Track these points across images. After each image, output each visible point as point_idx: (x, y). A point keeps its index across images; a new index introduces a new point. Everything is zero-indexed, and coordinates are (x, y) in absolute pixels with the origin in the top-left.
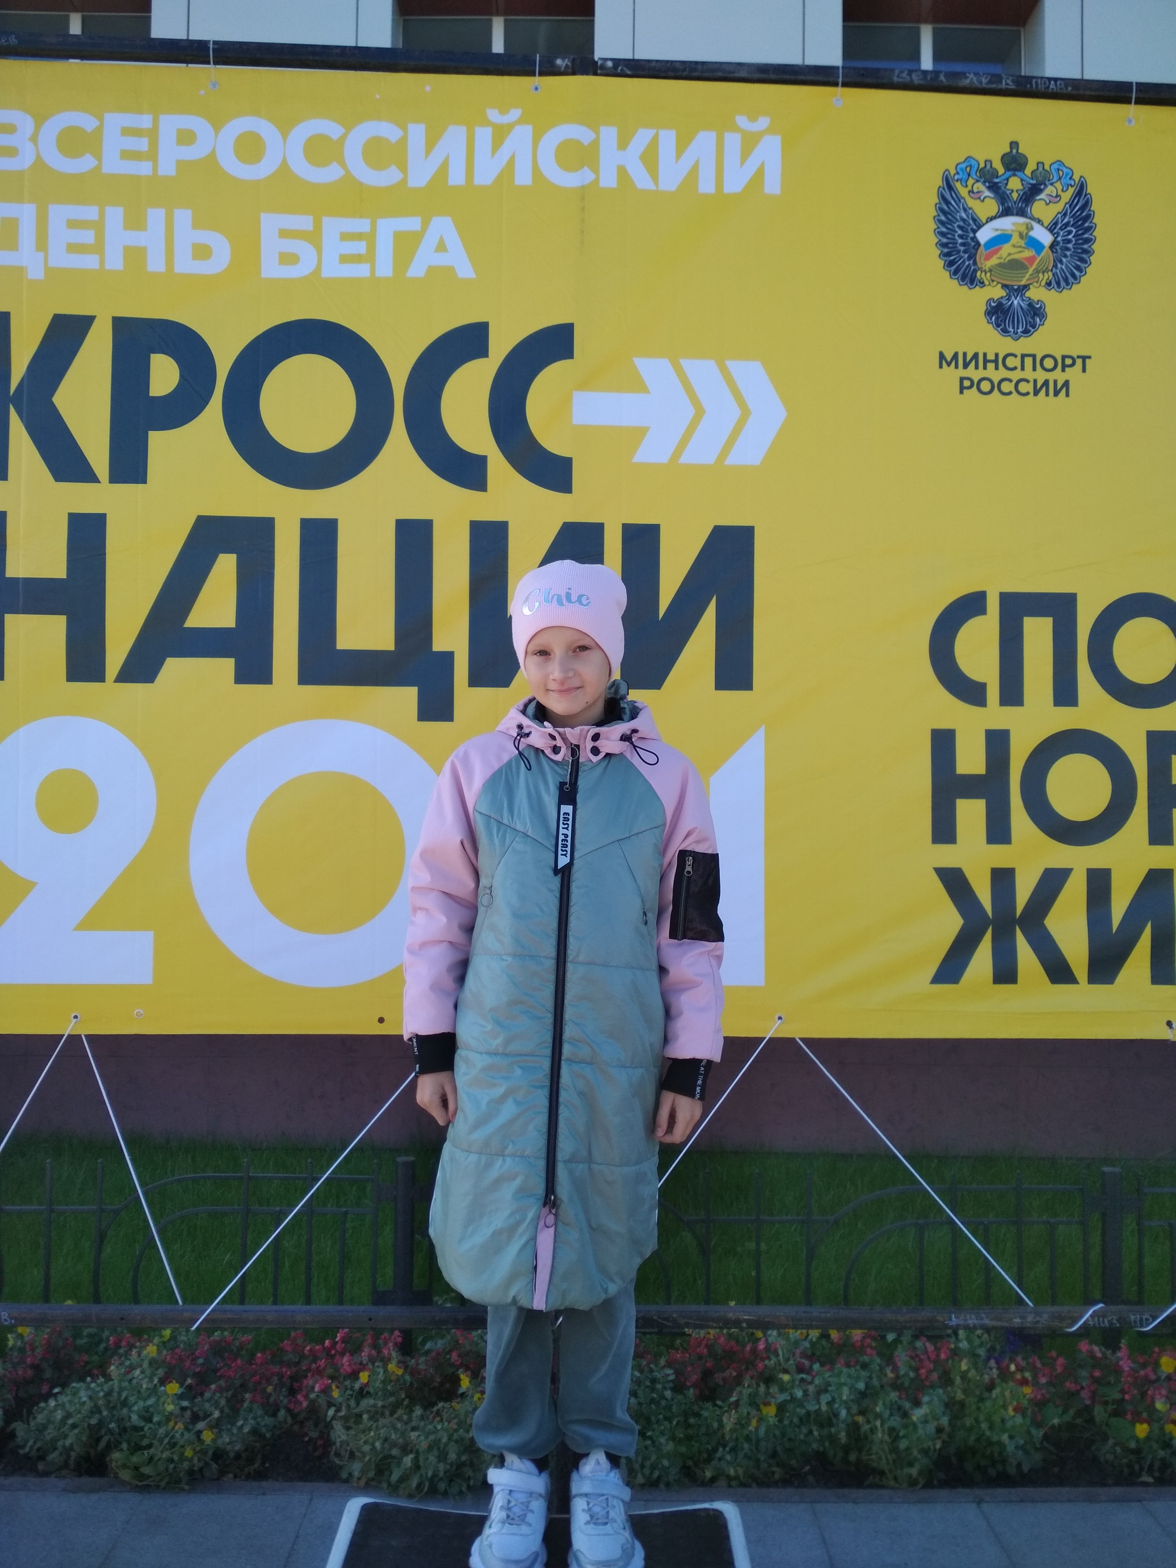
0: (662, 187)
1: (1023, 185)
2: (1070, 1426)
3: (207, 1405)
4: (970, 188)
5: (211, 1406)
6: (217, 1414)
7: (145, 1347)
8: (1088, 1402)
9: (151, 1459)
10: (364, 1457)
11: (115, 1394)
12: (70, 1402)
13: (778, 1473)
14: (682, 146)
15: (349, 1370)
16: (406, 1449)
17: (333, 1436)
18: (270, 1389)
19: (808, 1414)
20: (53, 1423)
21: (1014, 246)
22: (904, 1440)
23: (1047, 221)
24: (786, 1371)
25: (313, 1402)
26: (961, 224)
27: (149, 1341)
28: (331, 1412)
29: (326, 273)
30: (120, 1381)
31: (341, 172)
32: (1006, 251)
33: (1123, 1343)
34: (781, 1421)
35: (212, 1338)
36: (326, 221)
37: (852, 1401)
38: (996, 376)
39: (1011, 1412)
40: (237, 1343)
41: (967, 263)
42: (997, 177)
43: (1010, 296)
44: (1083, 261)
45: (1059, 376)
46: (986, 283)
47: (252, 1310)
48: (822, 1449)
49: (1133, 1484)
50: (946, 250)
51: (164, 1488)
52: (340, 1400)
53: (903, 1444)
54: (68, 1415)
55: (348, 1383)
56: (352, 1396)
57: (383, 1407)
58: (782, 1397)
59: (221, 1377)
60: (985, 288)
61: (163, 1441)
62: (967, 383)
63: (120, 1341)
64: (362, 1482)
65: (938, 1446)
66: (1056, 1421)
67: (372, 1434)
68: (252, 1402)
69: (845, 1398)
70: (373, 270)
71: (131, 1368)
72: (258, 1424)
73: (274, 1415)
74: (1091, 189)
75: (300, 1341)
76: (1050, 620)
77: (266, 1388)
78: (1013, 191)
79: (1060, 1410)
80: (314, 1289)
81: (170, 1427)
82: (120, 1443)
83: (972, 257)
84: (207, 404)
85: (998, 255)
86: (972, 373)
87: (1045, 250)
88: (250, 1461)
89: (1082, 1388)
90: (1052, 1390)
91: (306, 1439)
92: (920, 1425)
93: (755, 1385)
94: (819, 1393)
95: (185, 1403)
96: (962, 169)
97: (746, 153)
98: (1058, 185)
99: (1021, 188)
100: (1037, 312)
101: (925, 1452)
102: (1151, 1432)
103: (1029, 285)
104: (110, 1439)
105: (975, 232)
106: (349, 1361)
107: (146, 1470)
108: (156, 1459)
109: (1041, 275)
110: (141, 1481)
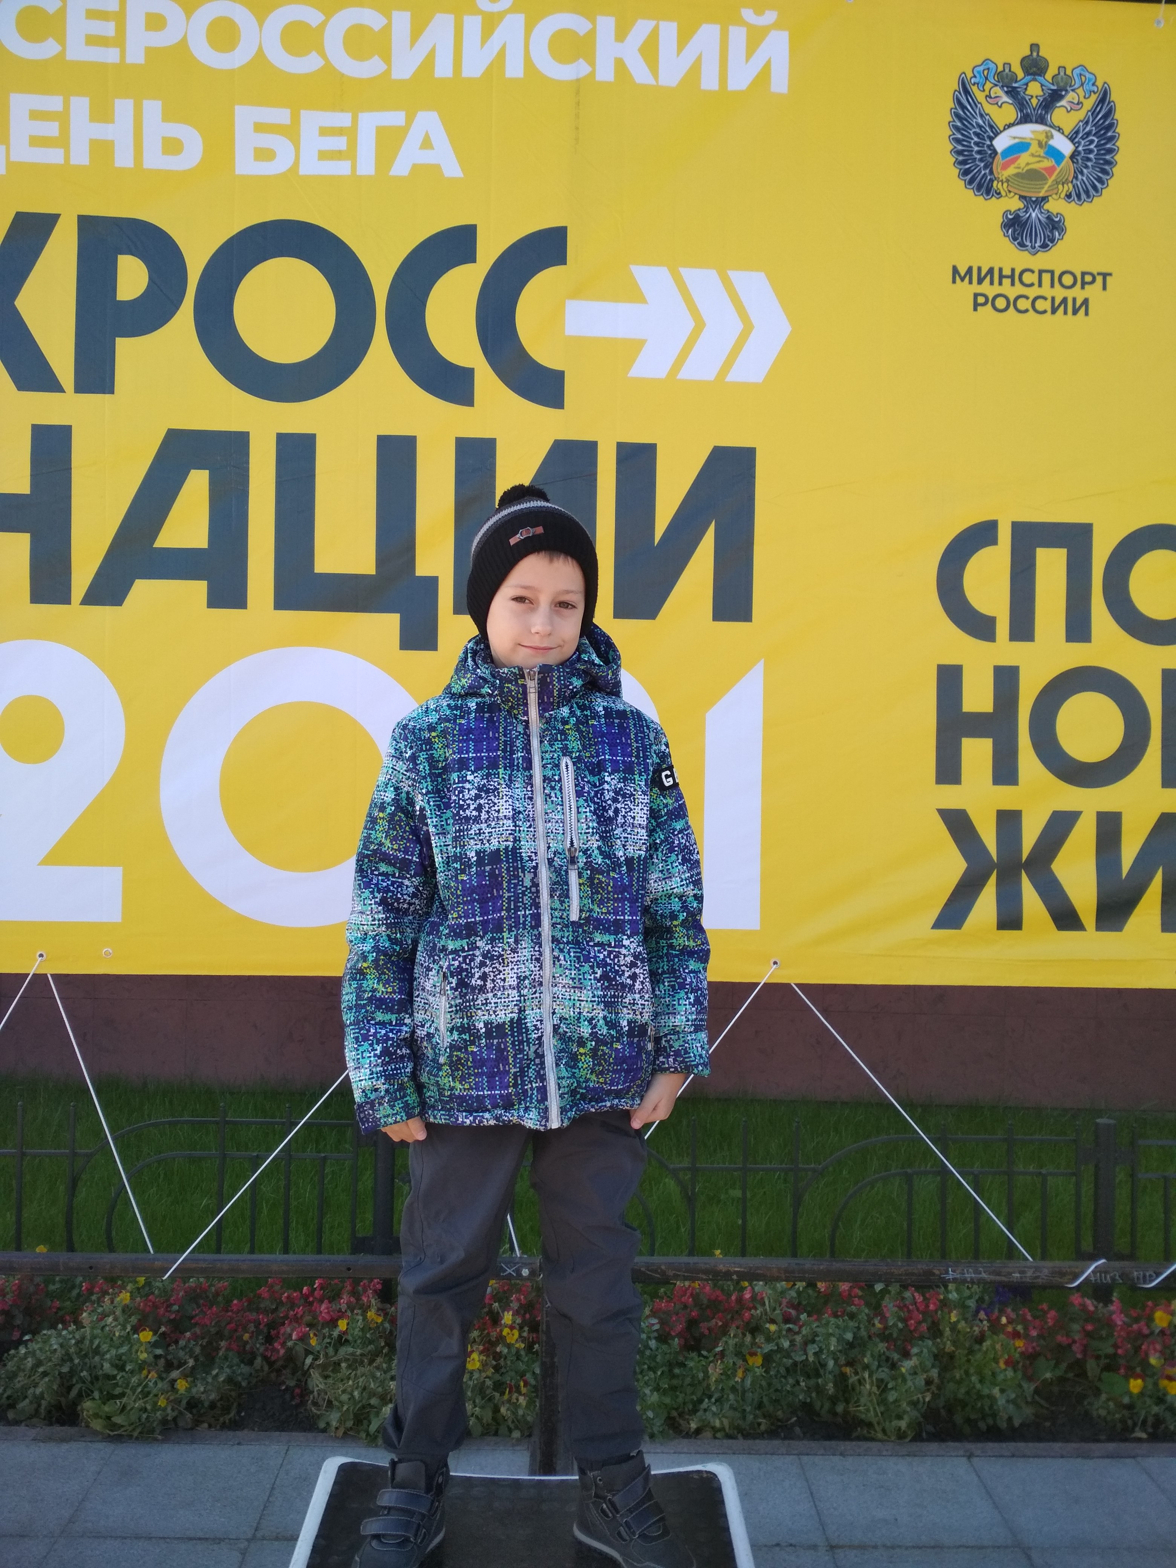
0: (663, 81)
1: (1043, 90)
2: (1062, 1380)
3: (181, 1353)
4: (987, 93)
5: (186, 1354)
6: (191, 1363)
7: (117, 1294)
8: (1079, 1356)
9: (124, 1408)
10: (343, 1406)
11: (87, 1342)
12: (41, 1349)
13: (764, 1424)
14: (683, 40)
15: (327, 1317)
16: (385, 1399)
17: (311, 1385)
18: (246, 1336)
19: (795, 1364)
20: (24, 1370)
21: (1033, 155)
22: (893, 1392)
23: (1068, 129)
24: (772, 1321)
25: (290, 1350)
26: (978, 130)
27: (123, 1287)
28: (309, 1360)
29: (303, 171)
30: (93, 1328)
31: (321, 62)
32: (1025, 160)
33: (1115, 1296)
34: (767, 1372)
35: (187, 1285)
36: (305, 115)
37: (840, 1351)
38: (1012, 292)
39: (1002, 1365)
40: (213, 1289)
41: (983, 172)
42: (1016, 82)
43: (1028, 208)
44: (1105, 172)
45: (1077, 293)
46: (1003, 193)
47: (227, 1258)
48: (808, 1400)
49: (1126, 1440)
50: (961, 158)
51: (137, 1438)
52: (318, 1348)
53: (892, 1396)
54: (39, 1363)
55: (326, 1331)
56: (330, 1343)
57: (362, 1355)
58: (768, 1348)
59: (196, 1324)
60: (1002, 199)
61: (135, 1390)
62: (981, 300)
63: (93, 1287)
64: (340, 1433)
65: (927, 1399)
66: (1048, 1375)
67: (351, 1383)
68: (228, 1349)
69: (832, 1348)
70: (354, 167)
71: (104, 1315)
72: (234, 1372)
73: (251, 1363)
74: (1115, 96)
75: (277, 1288)
76: (1064, 551)
77: (242, 1336)
78: (1032, 97)
79: (1053, 1363)
80: (292, 1235)
81: (143, 1376)
82: (92, 1392)
83: (989, 165)
84: (178, 309)
85: (1016, 165)
86: (986, 288)
87: (1065, 160)
88: (227, 1410)
89: (1074, 1342)
90: (1042, 1342)
91: (283, 1388)
92: (909, 1377)
93: (741, 1335)
94: (806, 1344)
95: (159, 1352)
96: (979, 72)
97: (751, 49)
98: (1080, 91)
99: (1042, 93)
100: (1056, 225)
101: (914, 1404)
102: (1145, 1387)
103: (1047, 197)
104: (81, 1388)
105: (991, 139)
106: (327, 1308)
107: (118, 1420)
108: (129, 1408)
109: (1060, 187)
110: (112, 1431)
